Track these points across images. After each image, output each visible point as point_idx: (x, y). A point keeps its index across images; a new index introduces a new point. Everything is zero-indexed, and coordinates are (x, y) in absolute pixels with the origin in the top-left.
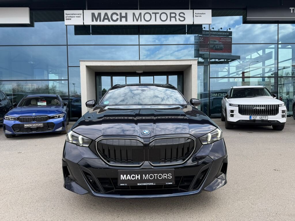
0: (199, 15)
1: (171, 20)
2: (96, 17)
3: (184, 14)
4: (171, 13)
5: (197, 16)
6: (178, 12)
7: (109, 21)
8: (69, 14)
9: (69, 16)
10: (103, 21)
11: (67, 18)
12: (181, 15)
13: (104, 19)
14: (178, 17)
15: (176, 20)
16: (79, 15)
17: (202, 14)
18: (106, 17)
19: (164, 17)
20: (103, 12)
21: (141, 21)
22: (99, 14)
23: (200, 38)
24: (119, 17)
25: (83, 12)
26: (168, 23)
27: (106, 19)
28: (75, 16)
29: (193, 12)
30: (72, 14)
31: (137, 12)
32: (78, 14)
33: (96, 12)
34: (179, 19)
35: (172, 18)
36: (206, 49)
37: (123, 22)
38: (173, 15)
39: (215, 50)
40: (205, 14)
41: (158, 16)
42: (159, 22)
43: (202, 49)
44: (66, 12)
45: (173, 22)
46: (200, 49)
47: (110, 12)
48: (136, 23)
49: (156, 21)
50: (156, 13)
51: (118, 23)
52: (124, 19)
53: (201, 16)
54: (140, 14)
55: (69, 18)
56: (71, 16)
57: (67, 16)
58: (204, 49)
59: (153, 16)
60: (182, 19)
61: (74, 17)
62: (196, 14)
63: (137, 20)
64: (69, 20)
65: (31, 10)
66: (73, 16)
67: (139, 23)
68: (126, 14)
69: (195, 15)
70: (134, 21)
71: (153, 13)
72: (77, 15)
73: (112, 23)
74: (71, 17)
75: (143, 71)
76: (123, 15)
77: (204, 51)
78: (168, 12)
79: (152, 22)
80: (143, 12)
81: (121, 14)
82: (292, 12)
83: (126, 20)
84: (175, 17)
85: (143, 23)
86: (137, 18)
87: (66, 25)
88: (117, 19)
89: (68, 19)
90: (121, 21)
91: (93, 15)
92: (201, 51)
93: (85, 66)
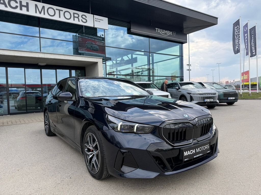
0: (98, 20)
1: (74, 20)
3: (86, 17)
4: (74, 13)
5: (97, 21)
6: (81, 13)
7: (6, 6)
12: (84, 17)
14: (80, 18)
15: (79, 21)
17: (101, 20)
19: (67, 15)
21: (44, 14)
23: (79, 38)
26: (71, 21)
27: (2, 3)
29: (94, 17)
31: (40, 5)
34: (82, 20)
35: (75, 18)
36: (84, 49)
37: (24, 11)
38: (76, 15)
39: (92, 50)
40: (103, 20)
41: (62, 13)
42: (62, 19)
43: (81, 49)
45: (76, 22)
46: (80, 48)
48: (38, 15)
49: (60, 17)
50: (60, 10)
51: (18, 11)
53: (100, 22)
54: (43, 7)
58: (83, 49)
59: (57, 12)
60: (85, 21)
62: (96, 18)
63: (40, 13)
67: (42, 16)
68: (28, 4)
69: (95, 20)
71: (57, 9)
73: (9, 9)
75: (46, 64)
77: (83, 51)
78: (72, 11)
79: (56, 18)
80: (47, 6)
82: (157, 31)
83: (28, 10)
84: (78, 18)
85: (47, 16)
86: (40, 11)
88: (17, 7)
90: (21, 9)
92: (80, 50)
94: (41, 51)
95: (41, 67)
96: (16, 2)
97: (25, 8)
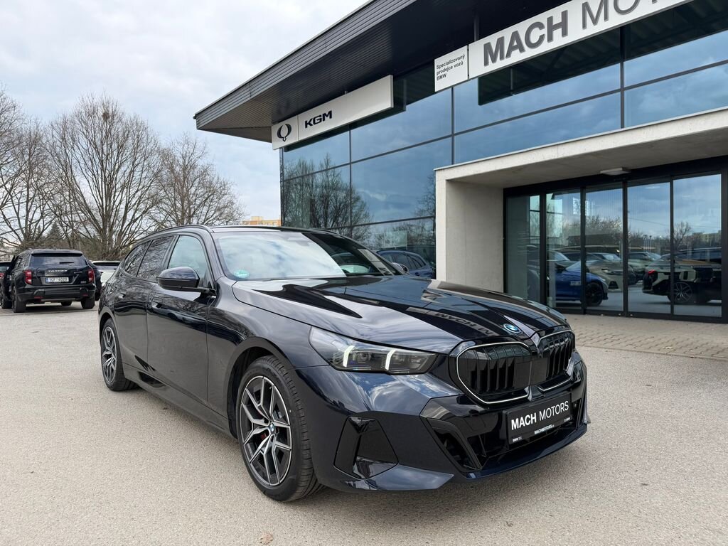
2: (494, 51)
7: (522, 50)
8: (442, 66)
9: (442, 68)
10: (509, 55)
11: (439, 75)
13: (511, 48)
16: (460, 61)
18: (515, 44)
20: (507, 33)
21: (606, 18)
22: (501, 41)
24: (545, 31)
25: (468, 51)
27: (515, 48)
28: (453, 64)
30: (448, 63)
32: (459, 58)
33: (492, 39)
44: (438, 62)
47: (521, 27)
52: (557, 33)
55: (443, 73)
56: (446, 67)
57: (439, 70)
61: (452, 67)
63: (595, 21)
64: (443, 79)
66: (450, 65)
68: (565, 14)
70: (584, 26)
72: (456, 62)
74: (445, 70)
76: (557, 20)
79: (643, 10)
81: (550, 20)
83: (565, 33)
86: (595, 15)
87: (452, 87)
88: (542, 38)
89: (441, 77)
90: (550, 39)
91: (487, 47)
93: (445, 181)
94: (622, 127)
96: (540, 26)
97: (560, 31)
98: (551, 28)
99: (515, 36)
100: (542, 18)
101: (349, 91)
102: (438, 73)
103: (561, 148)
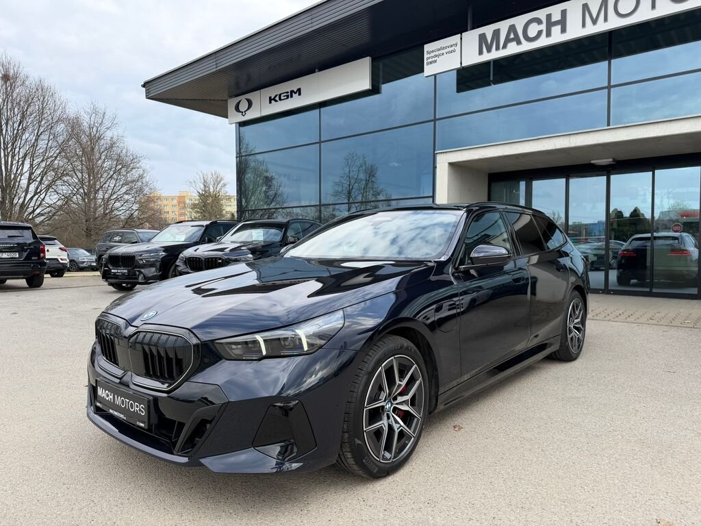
2: (489, 41)
7: (519, 43)
8: (432, 52)
9: (432, 54)
10: (505, 46)
11: (429, 61)
13: (508, 40)
16: (452, 48)
18: (512, 36)
20: (503, 26)
21: (606, 19)
22: (496, 33)
24: (543, 27)
25: (461, 39)
27: (512, 40)
28: (444, 51)
30: (439, 50)
32: (451, 46)
33: (488, 30)
37: (557, 37)
44: (427, 47)
47: (519, 21)
48: (591, 30)
49: (654, 6)
51: (543, 42)
52: (556, 30)
55: (434, 59)
56: (437, 53)
57: (429, 56)
61: (443, 54)
63: (594, 22)
64: (433, 64)
65: (373, 61)
66: (441, 52)
67: (602, 27)
68: (564, 13)
70: (584, 25)
72: (448, 50)
73: (526, 46)
74: (436, 56)
75: (612, 159)
76: (556, 17)
79: (643, 15)
81: (549, 17)
83: (563, 30)
85: (615, 23)
86: (594, 16)
87: (435, 75)
88: (540, 33)
89: (431, 63)
90: (549, 34)
91: (482, 37)
93: (447, 164)
94: (609, 125)
95: (607, 171)
96: (539, 21)
97: (559, 27)
98: (550, 24)
99: (512, 28)
100: (541, 14)
101: (320, 70)
102: (428, 58)
103: (573, 138)
